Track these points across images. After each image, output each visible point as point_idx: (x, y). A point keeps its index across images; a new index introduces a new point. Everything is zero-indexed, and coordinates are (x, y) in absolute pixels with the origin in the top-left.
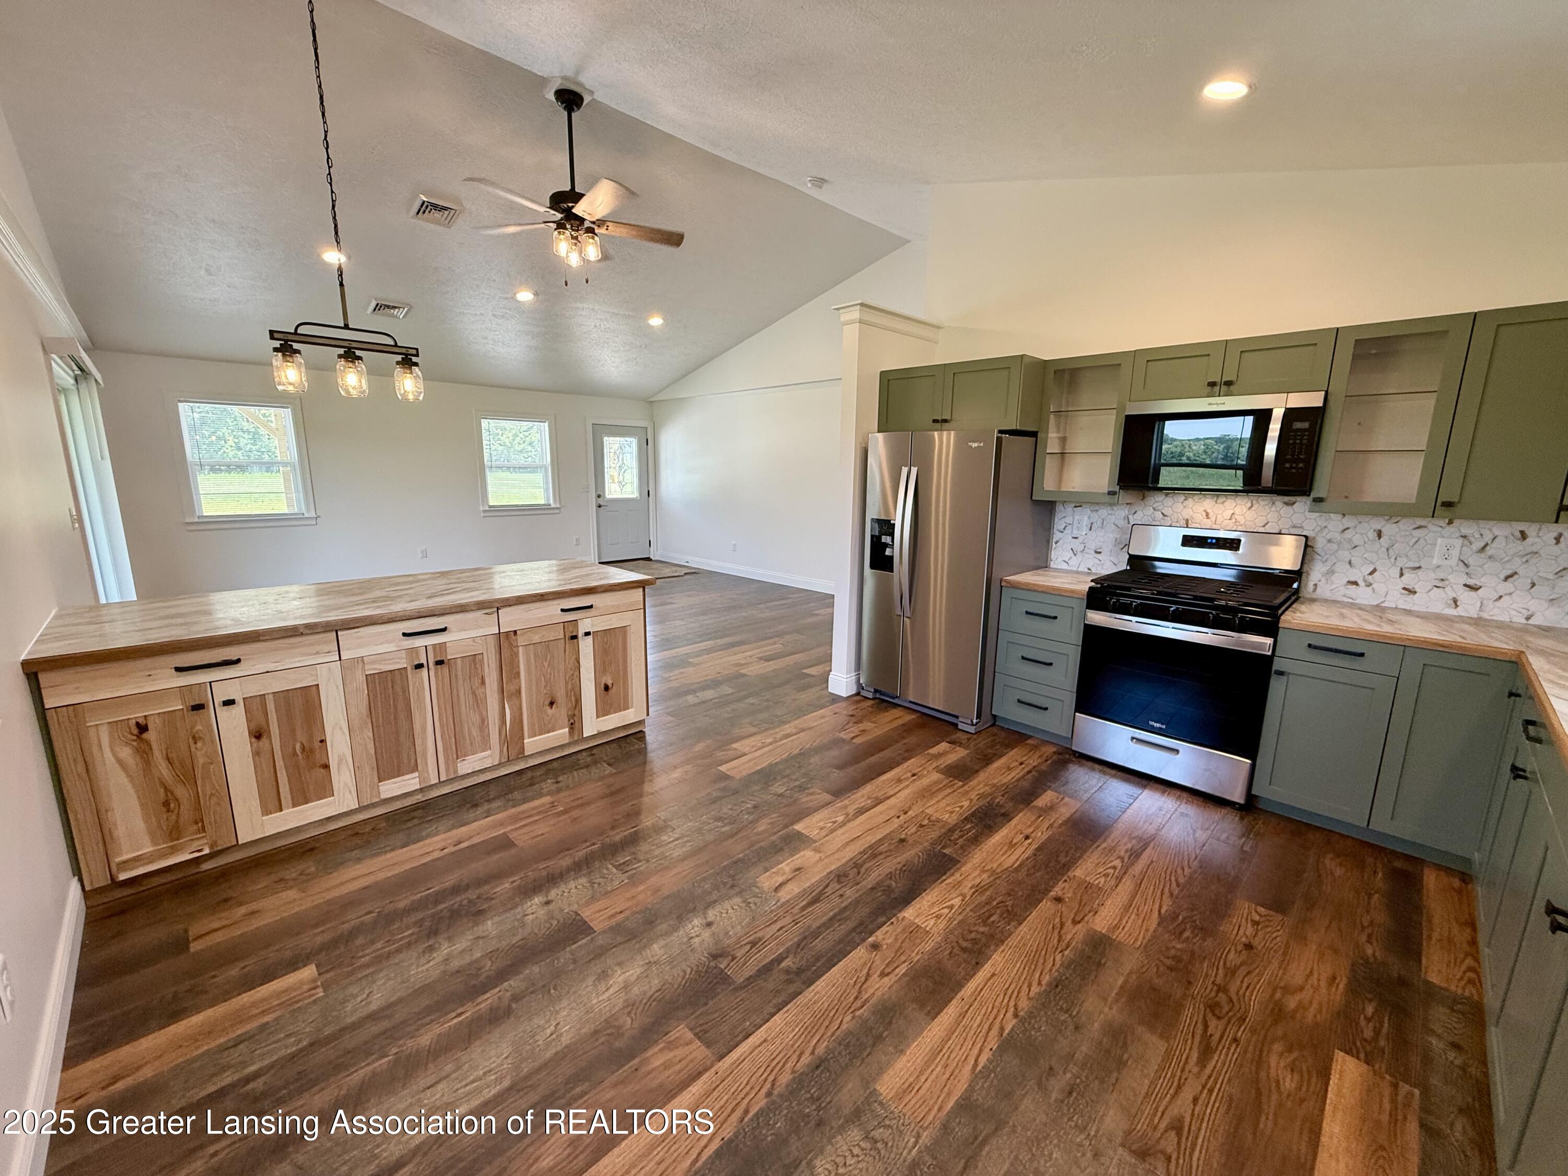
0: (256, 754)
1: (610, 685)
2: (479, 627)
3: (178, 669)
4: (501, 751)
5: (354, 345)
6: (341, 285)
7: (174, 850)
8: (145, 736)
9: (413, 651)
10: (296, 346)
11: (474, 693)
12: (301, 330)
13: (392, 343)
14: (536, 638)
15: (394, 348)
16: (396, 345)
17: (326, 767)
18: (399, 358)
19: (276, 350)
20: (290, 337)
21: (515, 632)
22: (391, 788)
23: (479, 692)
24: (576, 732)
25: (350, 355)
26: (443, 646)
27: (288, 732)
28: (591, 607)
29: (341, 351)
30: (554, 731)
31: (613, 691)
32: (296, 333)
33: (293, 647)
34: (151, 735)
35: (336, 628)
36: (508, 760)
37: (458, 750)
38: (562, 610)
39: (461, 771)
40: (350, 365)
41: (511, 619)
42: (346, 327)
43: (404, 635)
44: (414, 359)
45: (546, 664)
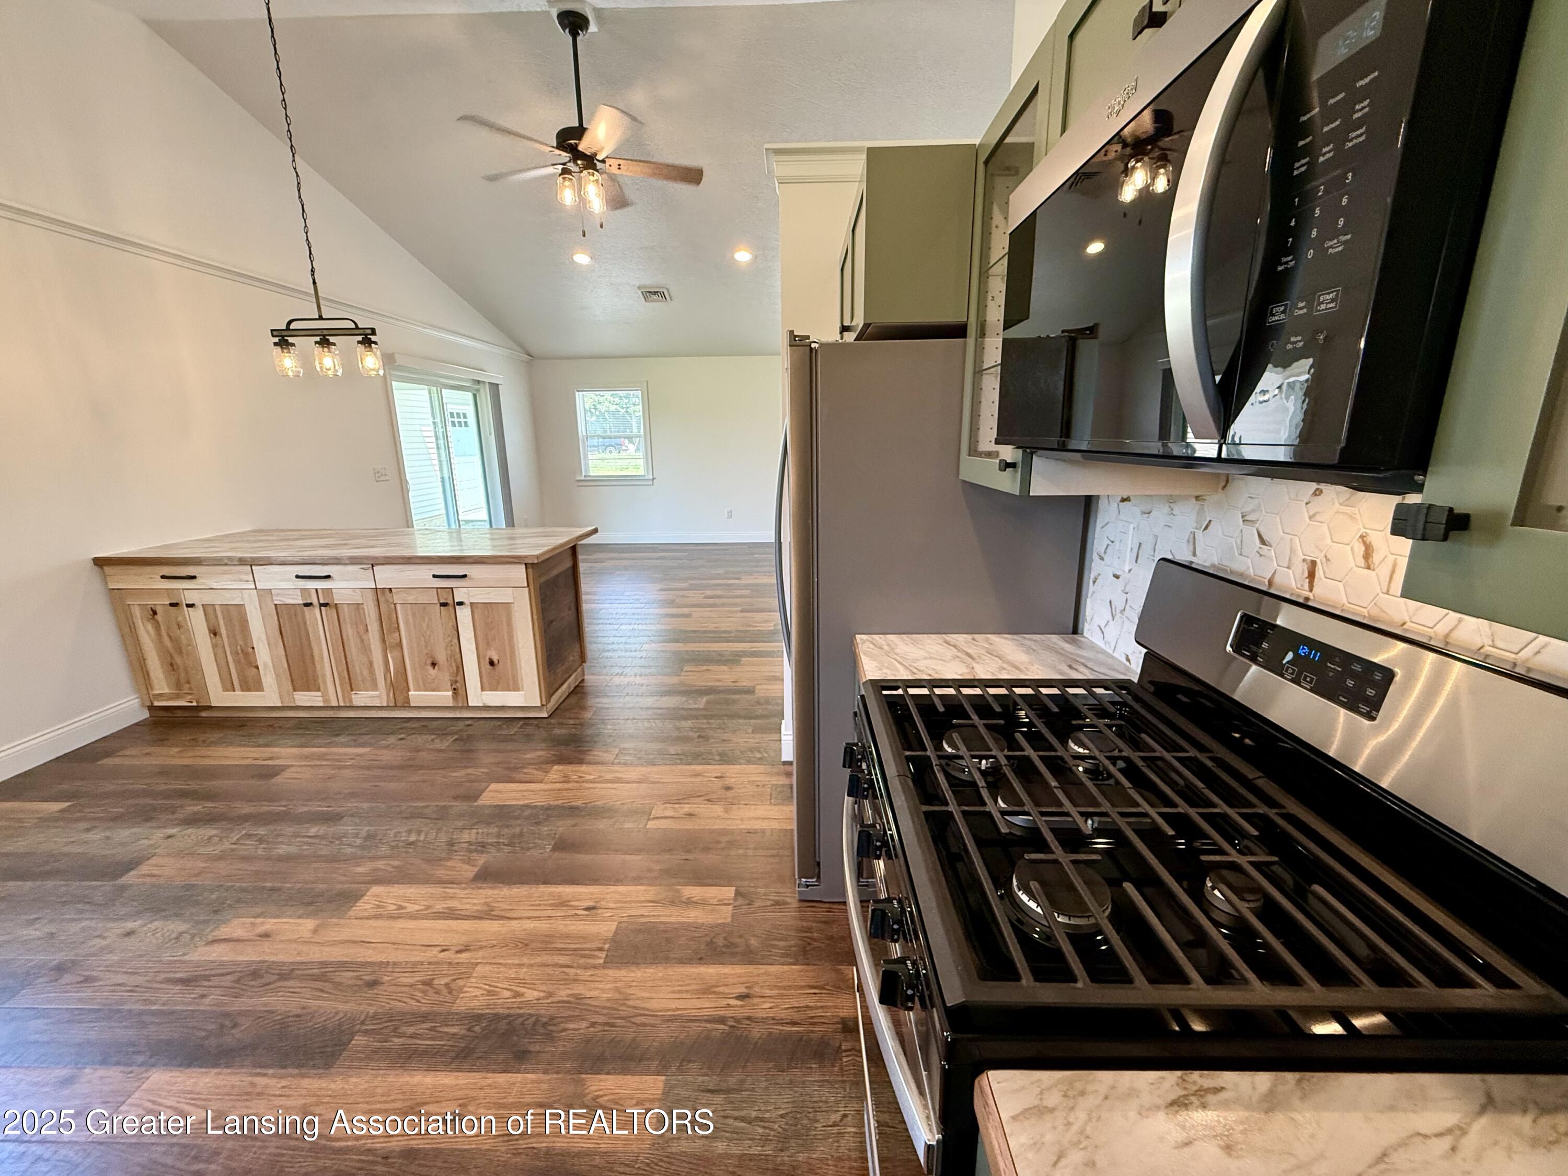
0: (214, 646)
1: (496, 662)
2: (356, 579)
3: (163, 577)
4: (388, 696)
5: (325, 332)
6: (314, 283)
7: (177, 697)
8: (156, 617)
9: (304, 591)
10: (291, 340)
11: (361, 637)
12: (292, 326)
13: (354, 326)
14: (411, 599)
15: (355, 330)
16: (357, 328)
17: (257, 668)
18: (360, 338)
19: (275, 344)
20: (284, 333)
21: (390, 589)
22: (304, 698)
23: (364, 637)
24: (460, 699)
25: (324, 342)
26: (329, 591)
27: (232, 636)
28: (465, 576)
29: (318, 339)
30: (439, 691)
31: (499, 668)
32: (288, 328)
33: (225, 573)
34: (158, 617)
35: (252, 563)
36: (396, 706)
37: (351, 685)
38: (434, 576)
39: (356, 702)
40: (326, 350)
41: (387, 576)
42: (321, 318)
43: (297, 577)
44: (373, 338)
45: (424, 625)
